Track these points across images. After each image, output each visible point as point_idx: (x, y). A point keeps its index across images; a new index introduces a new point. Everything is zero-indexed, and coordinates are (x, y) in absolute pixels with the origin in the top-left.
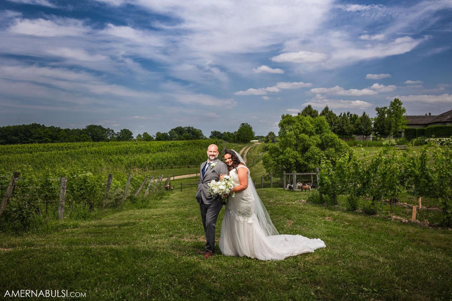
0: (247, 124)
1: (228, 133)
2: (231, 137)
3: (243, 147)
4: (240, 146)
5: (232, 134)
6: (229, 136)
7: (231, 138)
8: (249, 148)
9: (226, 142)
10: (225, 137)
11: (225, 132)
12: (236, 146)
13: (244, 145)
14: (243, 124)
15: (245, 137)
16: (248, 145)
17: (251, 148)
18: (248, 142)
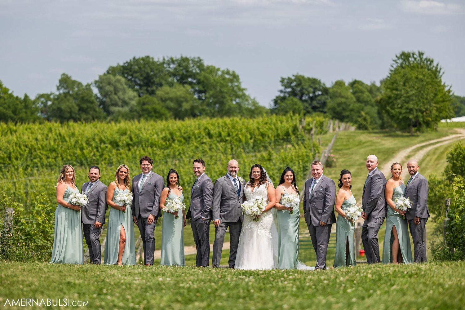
0: (421, 54)
1: (354, 83)
2: (366, 103)
3: (399, 149)
4: (388, 143)
5: (372, 90)
6: (359, 100)
7: (368, 108)
8: (421, 154)
9: (343, 125)
10: (339, 105)
11: (339, 84)
12: (373, 143)
13: (406, 140)
14: (405, 56)
15: (411, 111)
16: (419, 139)
17: (428, 155)
18: (424, 127)
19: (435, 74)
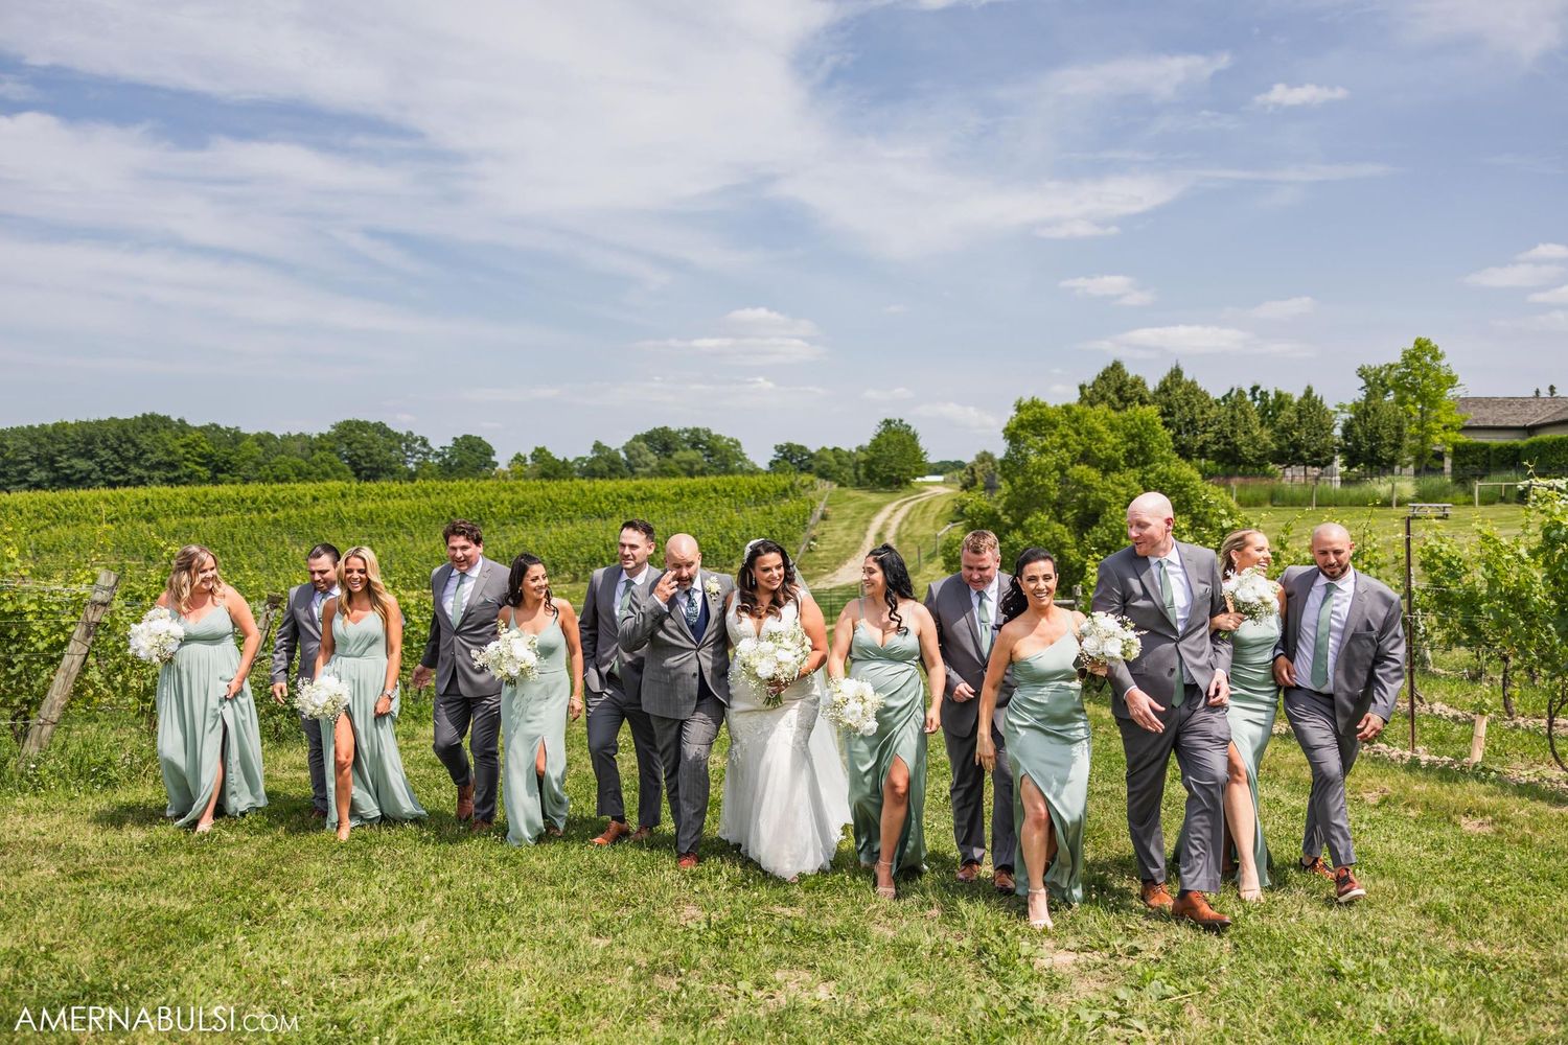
0: (901, 421)
1: (834, 450)
2: (845, 465)
3: (885, 504)
4: (874, 498)
5: (850, 455)
6: (839, 463)
7: (846, 470)
8: (906, 508)
9: (828, 483)
10: (823, 467)
11: (824, 449)
12: (861, 499)
13: (890, 495)
14: (888, 422)
15: (894, 470)
16: (902, 495)
17: (912, 509)
18: (904, 485)
19: (914, 437)
